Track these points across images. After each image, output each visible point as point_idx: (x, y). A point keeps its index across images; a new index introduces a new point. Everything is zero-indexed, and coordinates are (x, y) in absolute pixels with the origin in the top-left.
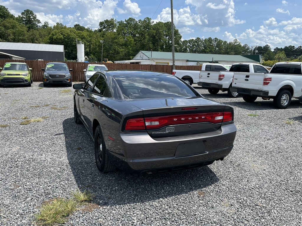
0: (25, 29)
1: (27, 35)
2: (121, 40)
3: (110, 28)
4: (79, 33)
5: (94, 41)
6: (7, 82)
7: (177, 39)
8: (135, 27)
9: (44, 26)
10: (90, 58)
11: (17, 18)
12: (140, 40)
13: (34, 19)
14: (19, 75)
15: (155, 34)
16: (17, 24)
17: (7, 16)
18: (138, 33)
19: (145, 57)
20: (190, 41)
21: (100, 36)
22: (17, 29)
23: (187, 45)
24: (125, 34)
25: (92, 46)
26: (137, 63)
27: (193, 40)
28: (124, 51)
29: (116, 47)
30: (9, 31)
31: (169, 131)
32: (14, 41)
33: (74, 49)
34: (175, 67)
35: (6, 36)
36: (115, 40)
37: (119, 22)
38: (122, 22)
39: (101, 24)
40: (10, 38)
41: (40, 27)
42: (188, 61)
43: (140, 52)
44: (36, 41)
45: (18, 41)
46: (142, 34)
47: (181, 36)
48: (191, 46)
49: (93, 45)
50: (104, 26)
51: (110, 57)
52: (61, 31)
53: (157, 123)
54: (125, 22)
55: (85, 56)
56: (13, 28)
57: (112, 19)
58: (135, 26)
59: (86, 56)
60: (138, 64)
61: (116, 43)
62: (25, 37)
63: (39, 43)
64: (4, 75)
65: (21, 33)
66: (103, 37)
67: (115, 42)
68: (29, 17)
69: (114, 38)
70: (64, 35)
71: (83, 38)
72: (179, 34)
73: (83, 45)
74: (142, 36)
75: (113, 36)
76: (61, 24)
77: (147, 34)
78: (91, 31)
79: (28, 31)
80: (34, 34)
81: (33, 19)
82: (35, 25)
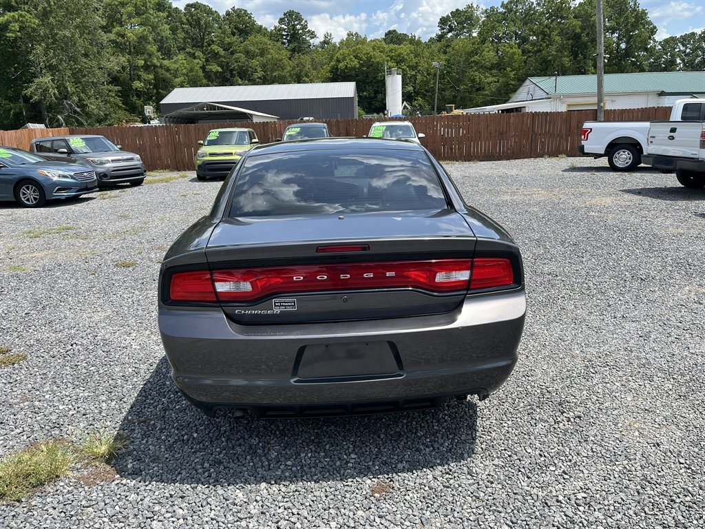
0: (285, 54)
1: (289, 65)
2: (489, 55)
3: (464, 27)
4: (391, 51)
5: (423, 65)
6: (210, 170)
7: (640, 37)
8: (527, 18)
9: (325, 42)
10: (415, 106)
11: (272, 31)
12: (539, 51)
13: (303, 29)
14: (231, 154)
15: (578, 30)
16: (270, 44)
17: (251, 30)
18: (534, 32)
19: (539, 93)
20: (685, 40)
21: (439, 51)
22: (269, 56)
23: (676, 50)
24: (500, 39)
25: (419, 77)
26: (518, 110)
27: (693, 34)
28: (495, 82)
29: (477, 73)
30: (255, 62)
31: (282, 309)
32: (265, 81)
33: (381, 88)
34: (602, 115)
35: (249, 72)
36: (473, 56)
37: (486, 11)
38: (494, 10)
39: (443, 21)
40: (256, 75)
41: (314, 46)
42: (662, 94)
43: (527, 82)
44: (305, 78)
45: (272, 82)
46: (544, 35)
47: (655, 27)
48: (688, 51)
49: (422, 75)
50: (450, 26)
51: (462, 98)
52: (354, 51)
53: (247, 287)
54: (501, 10)
55: (403, 103)
56: (262, 55)
57: (470, 7)
58: (525, 16)
59: (405, 103)
60: (520, 111)
61: (476, 63)
62: (285, 73)
63: (311, 81)
64: (203, 157)
65: (278, 65)
66: (445, 53)
67: (474, 61)
68: (294, 26)
69: (472, 52)
70: (360, 59)
71: (399, 61)
72: (650, 23)
73: (400, 77)
74: (543, 39)
75: (470, 48)
76: (356, 33)
77: (556, 33)
78: (419, 43)
79: (290, 59)
80: (301, 63)
81: (301, 31)
82: (305, 43)
